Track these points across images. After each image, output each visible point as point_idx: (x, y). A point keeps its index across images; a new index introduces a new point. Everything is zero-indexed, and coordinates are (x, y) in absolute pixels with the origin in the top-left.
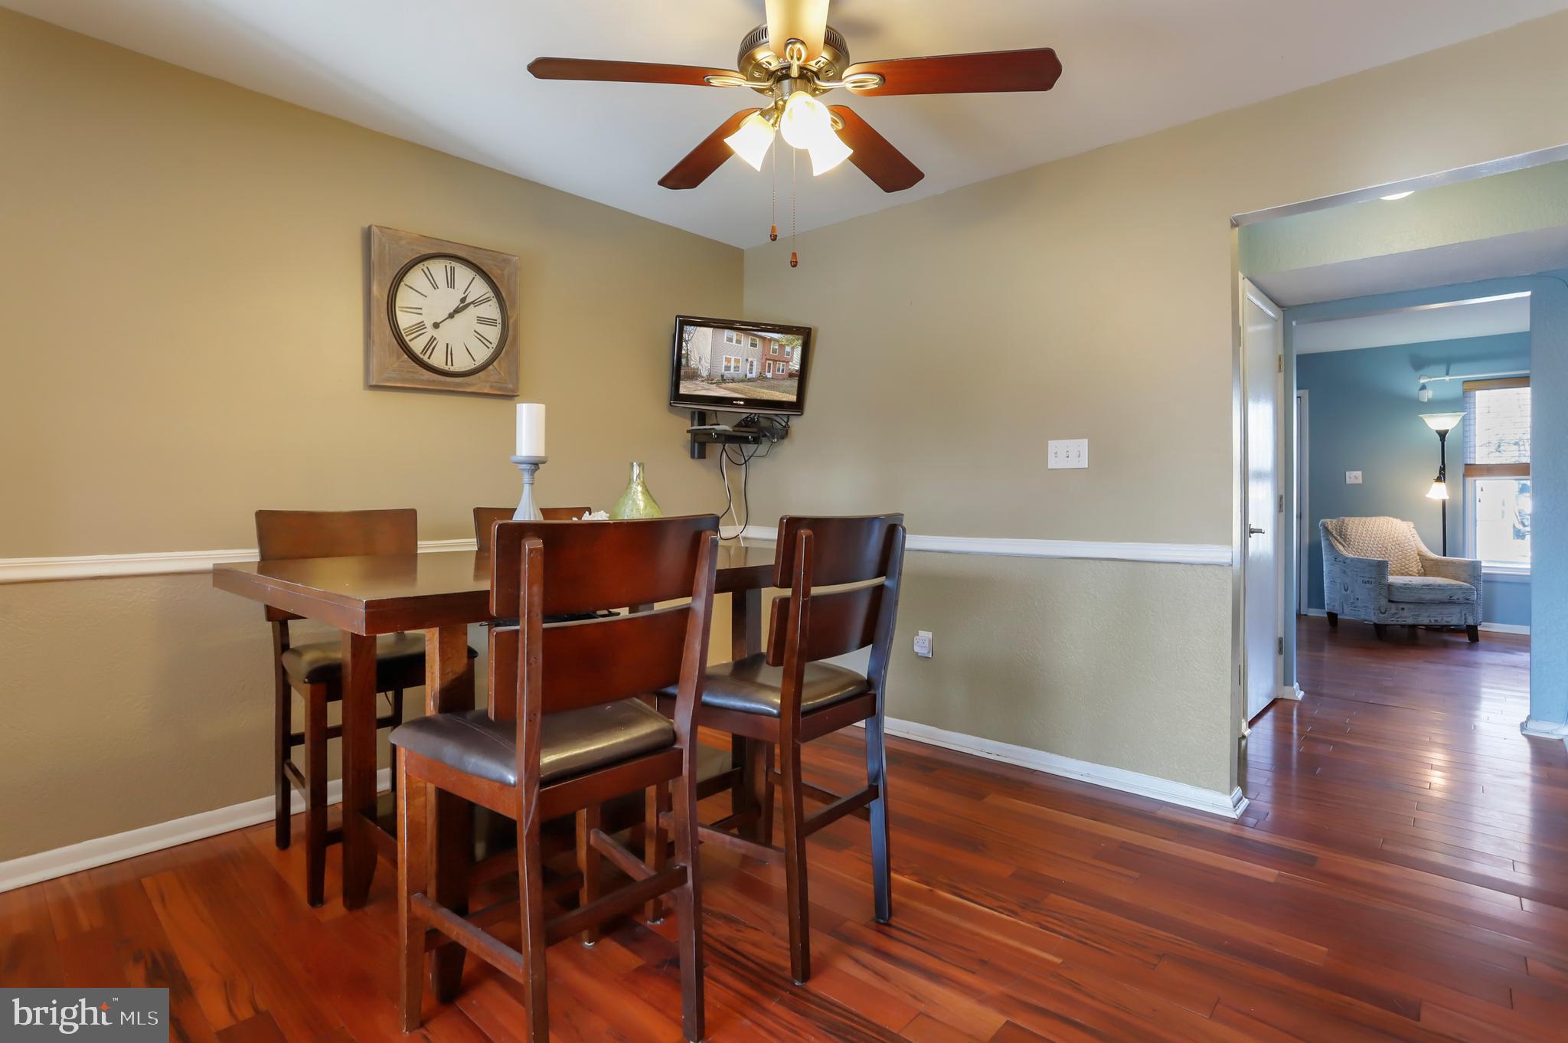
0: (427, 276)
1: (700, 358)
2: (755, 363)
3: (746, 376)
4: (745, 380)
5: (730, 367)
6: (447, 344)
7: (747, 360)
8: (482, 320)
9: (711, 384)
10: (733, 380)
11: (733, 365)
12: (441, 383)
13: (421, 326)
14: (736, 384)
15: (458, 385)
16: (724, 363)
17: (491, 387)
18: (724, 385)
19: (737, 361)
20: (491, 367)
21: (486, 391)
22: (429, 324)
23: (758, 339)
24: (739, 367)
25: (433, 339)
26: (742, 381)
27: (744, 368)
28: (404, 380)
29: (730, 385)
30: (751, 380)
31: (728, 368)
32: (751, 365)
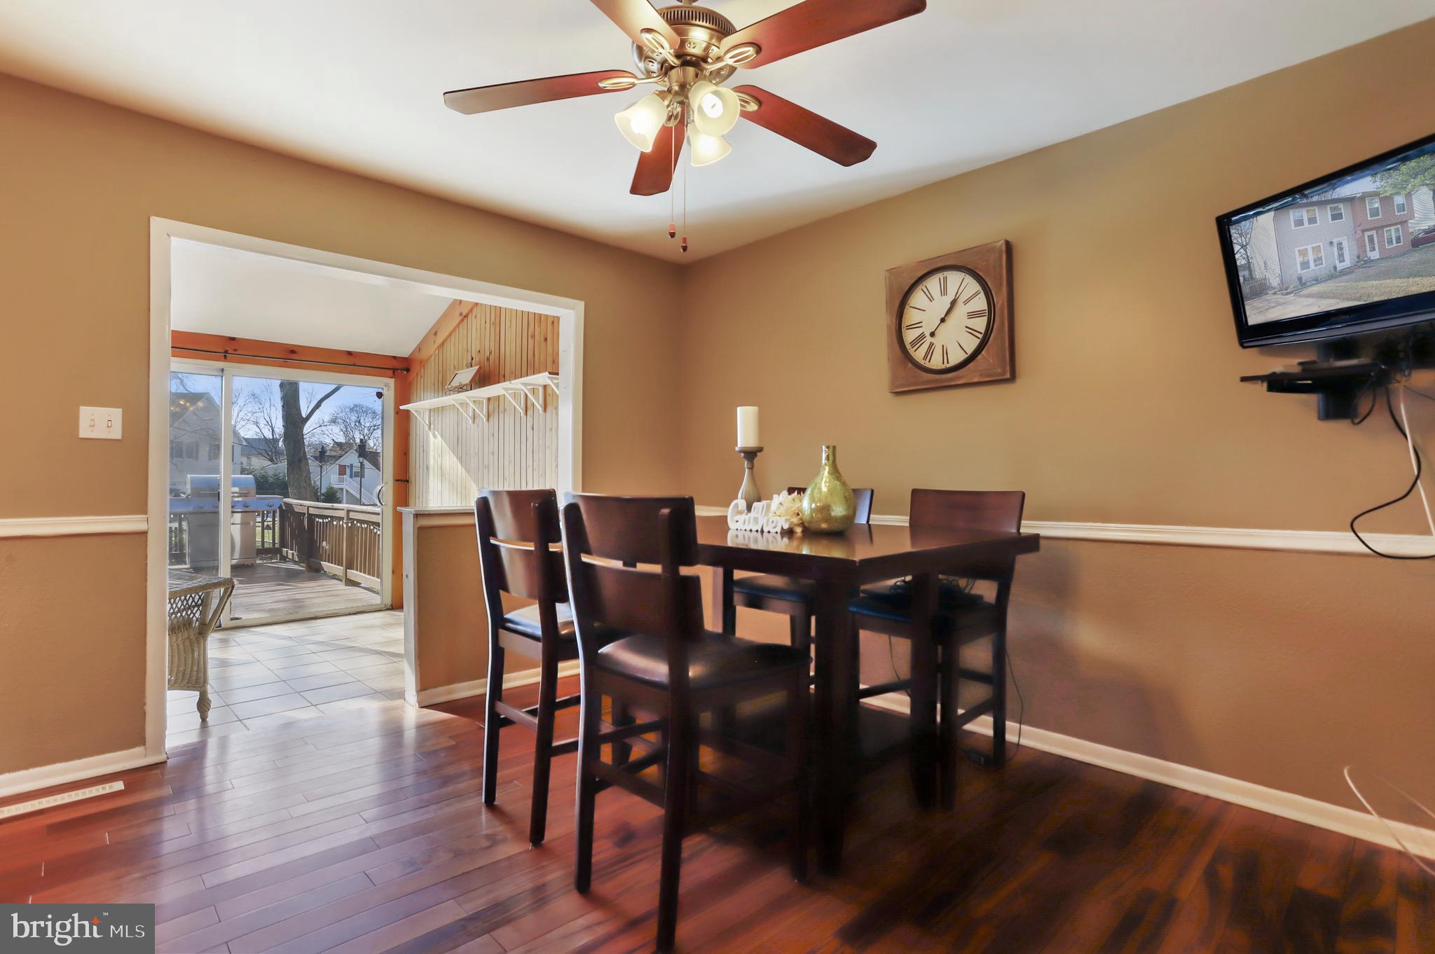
0: (925, 293)
1: (1265, 263)
2: (1345, 245)
3: (1335, 268)
4: (1335, 274)
5: (1308, 263)
6: (943, 346)
7: (1331, 243)
8: (972, 315)
9: (1287, 294)
10: (1317, 281)
11: (1311, 257)
12: (937, 381)
13: (922, 336)
14: (1323, 284)
15: (951, 379)
16: (1299, 260)
17: (981, 375)
18: (1306, 291)
19: (1316, 250)
20: (980, 356)
21: (976, 380)
22: (927, 334)
23: (1341, 206)
24: (1321, 259)
25: (931, 344)
26: (1331, 277)
27: (1330, 259)
28: (910, 385)
29: (1315, 289)
30: (1344, 272)
31: (1305, 265)
32: (1340, 248)
